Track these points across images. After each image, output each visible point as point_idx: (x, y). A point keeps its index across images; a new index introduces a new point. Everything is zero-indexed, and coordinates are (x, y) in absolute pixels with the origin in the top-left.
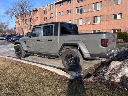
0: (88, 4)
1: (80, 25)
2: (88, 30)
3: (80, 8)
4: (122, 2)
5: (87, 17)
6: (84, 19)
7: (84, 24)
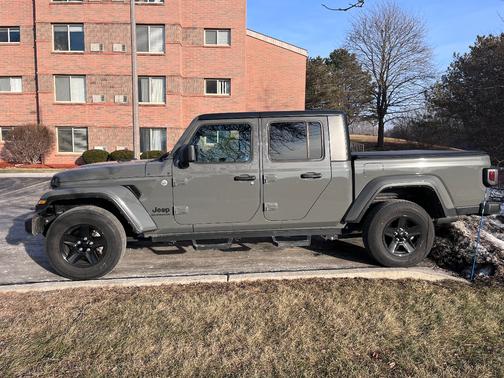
0: (110, 20)
1: (73, 101)
2: (115, 127)
3: (71, 29)
4: (229, 43)
5: (108, 73)
6: (93, 78)
7: (97, 99)
